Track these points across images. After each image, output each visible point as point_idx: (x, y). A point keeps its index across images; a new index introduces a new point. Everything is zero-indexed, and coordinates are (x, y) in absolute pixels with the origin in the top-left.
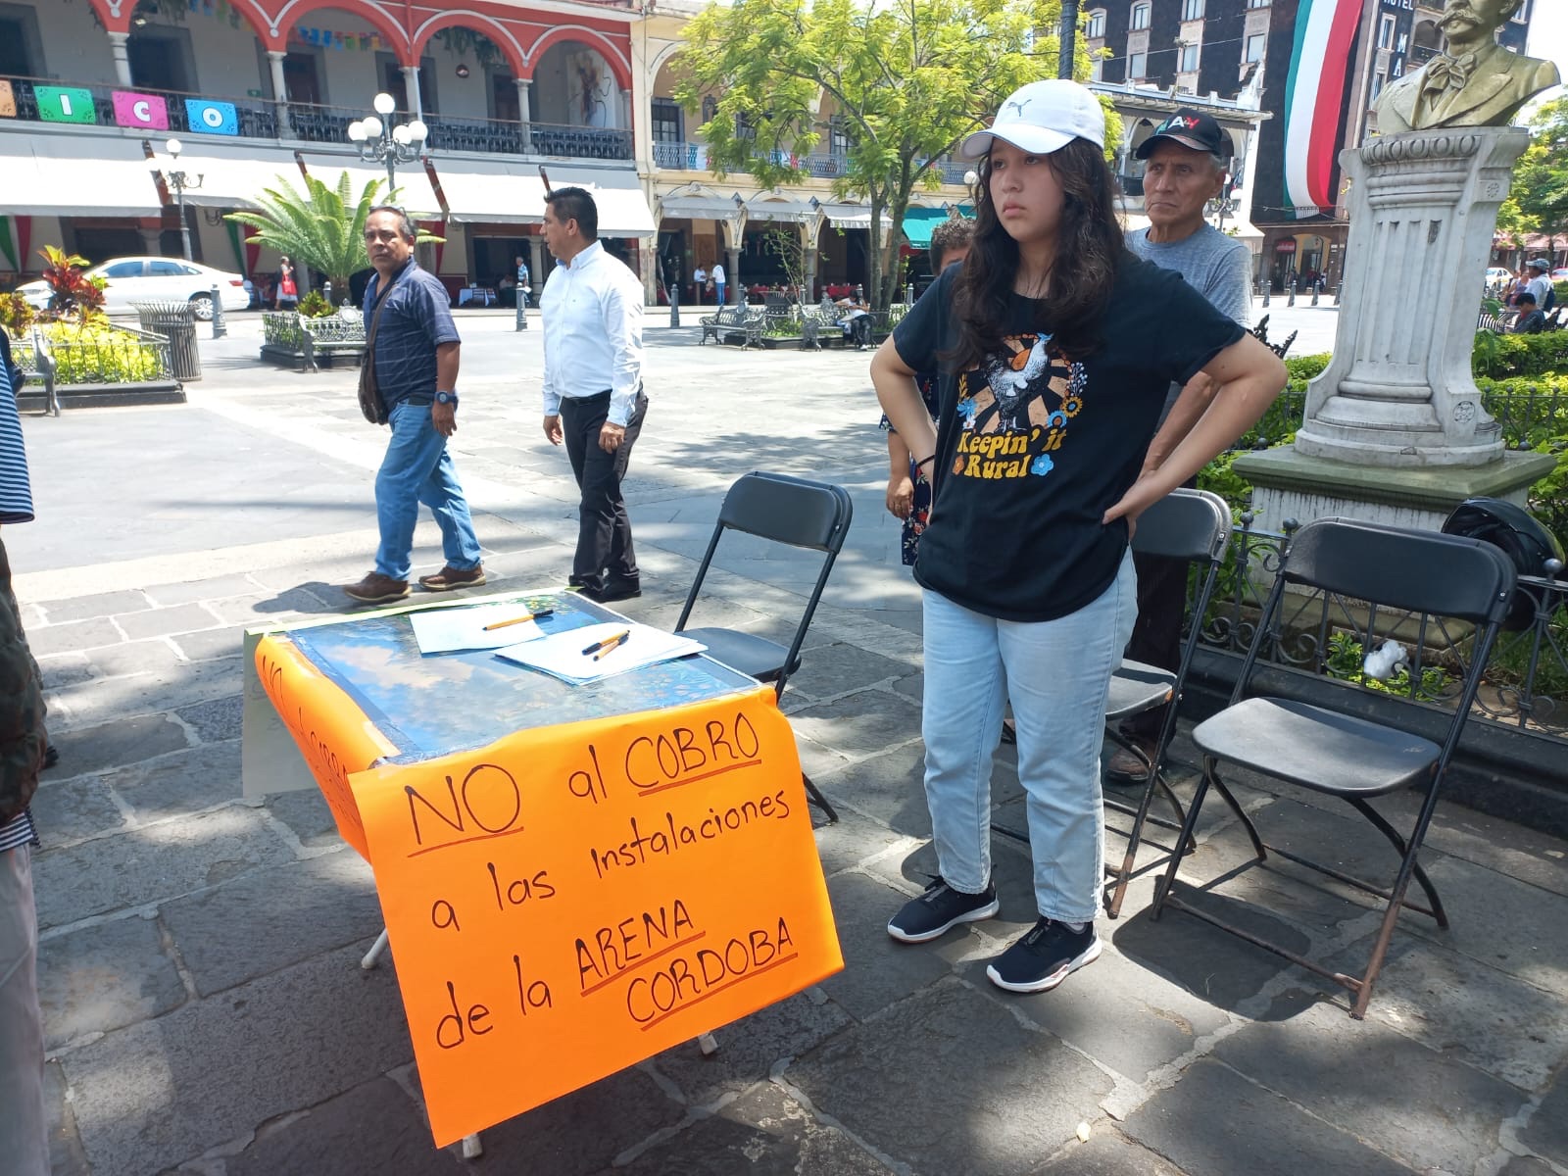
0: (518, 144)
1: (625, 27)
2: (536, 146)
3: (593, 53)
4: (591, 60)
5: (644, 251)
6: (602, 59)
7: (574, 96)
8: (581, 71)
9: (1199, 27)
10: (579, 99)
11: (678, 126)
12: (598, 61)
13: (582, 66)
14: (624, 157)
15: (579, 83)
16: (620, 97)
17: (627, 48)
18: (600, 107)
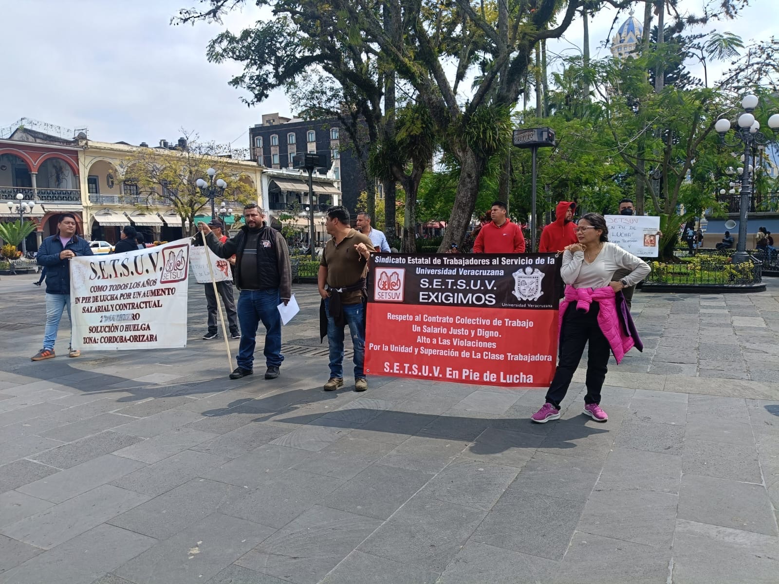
0: (31, 196)
1: (76, 152)
2: (39, 197)
3: (60, 160)
4: (60, 163)
5: (86, 235)
6: (65, 163)
7: (51, 176)
8: (55, 167)
9: (314, 144)
10: (54, 177)
11: (96, 186)
12: (63, 164)
13: (56, 165)
14: (77, 200)
15: (54, 171)
16: (74, 178)
17: (77, 160)
18: (64, 181)
